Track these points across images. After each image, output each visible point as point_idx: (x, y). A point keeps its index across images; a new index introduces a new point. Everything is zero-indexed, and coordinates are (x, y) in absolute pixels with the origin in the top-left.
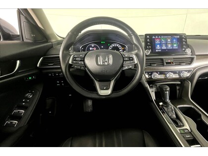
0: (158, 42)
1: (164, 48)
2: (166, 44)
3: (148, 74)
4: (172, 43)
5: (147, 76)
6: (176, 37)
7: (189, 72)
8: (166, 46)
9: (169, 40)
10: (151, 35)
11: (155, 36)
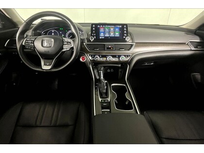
0: (102, 30)
1: (107, 35)
2: (109, 32)
3: (92, 56)
4: (114, 32)
5: (91, 58)
6: (119, 26)
7: (128, 57)
8: (109, 34)
9: (112, 29)
10: (96, 25)
11: (100, 26)
